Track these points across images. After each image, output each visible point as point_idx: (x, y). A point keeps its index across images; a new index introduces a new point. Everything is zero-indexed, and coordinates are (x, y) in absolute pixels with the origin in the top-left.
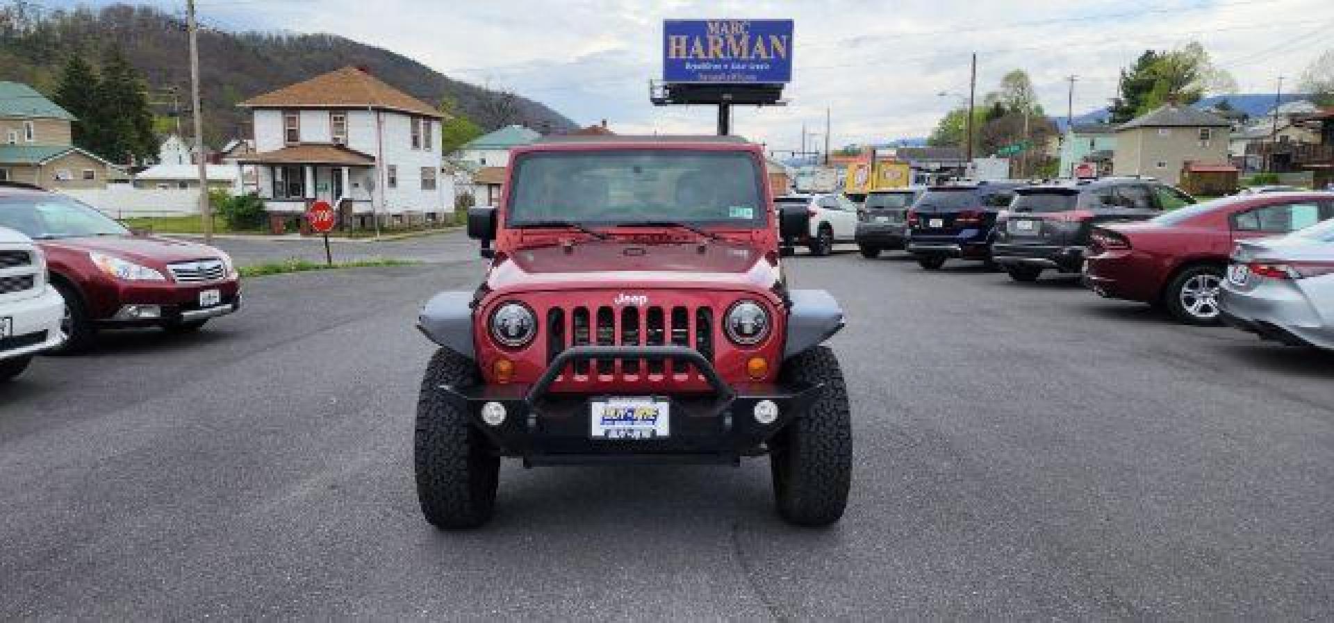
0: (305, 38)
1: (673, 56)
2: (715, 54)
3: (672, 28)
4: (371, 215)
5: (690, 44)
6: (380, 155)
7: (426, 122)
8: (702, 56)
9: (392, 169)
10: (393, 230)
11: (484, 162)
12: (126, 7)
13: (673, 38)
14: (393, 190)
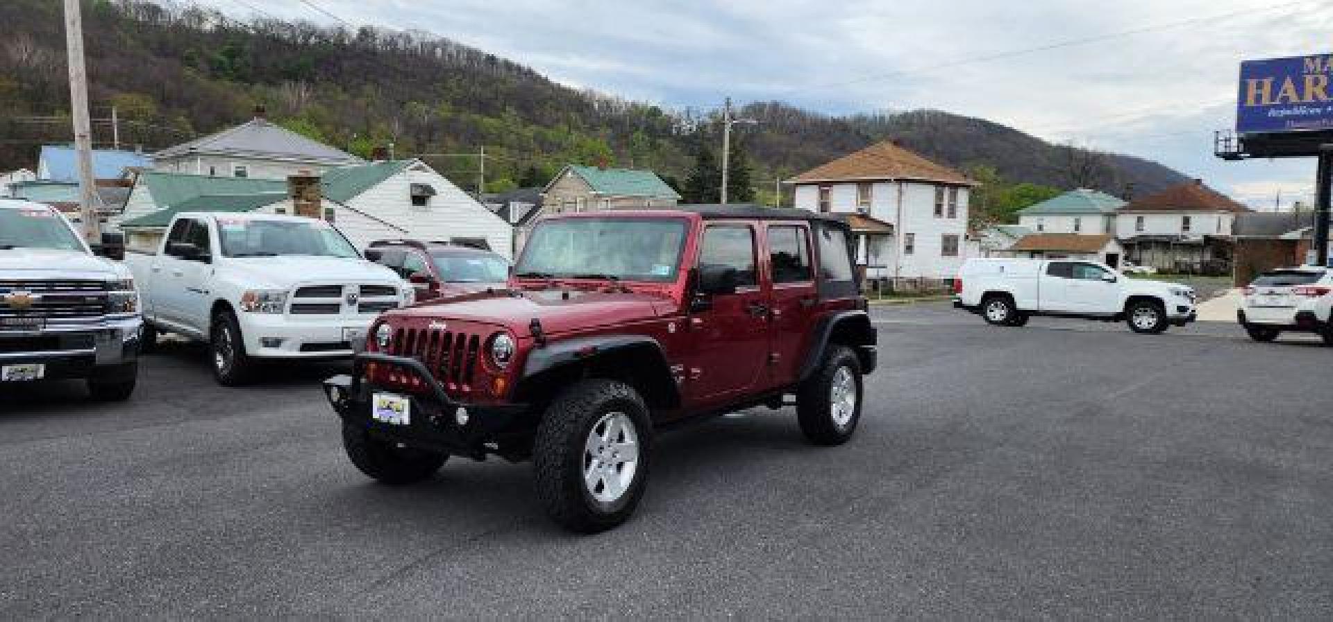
0: (905, 115)
1: (1251, 102)
2: (1314, 97)
3: (1250, 71)
4: (884, 279)
5: (1275, 88)
6: (899, 223)
7: (953, 190)
8: (1294, 98)
9: (910, 237)
10: (905, 294)
11: (1040, 227)
12: (759, 104)
13: (1252, 83)
14: (909, 256)
